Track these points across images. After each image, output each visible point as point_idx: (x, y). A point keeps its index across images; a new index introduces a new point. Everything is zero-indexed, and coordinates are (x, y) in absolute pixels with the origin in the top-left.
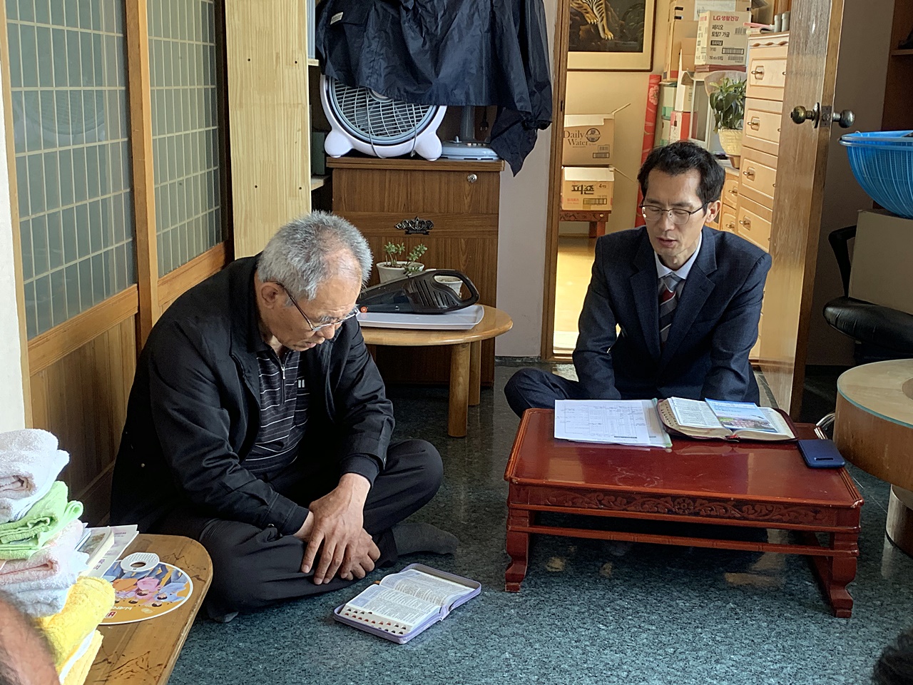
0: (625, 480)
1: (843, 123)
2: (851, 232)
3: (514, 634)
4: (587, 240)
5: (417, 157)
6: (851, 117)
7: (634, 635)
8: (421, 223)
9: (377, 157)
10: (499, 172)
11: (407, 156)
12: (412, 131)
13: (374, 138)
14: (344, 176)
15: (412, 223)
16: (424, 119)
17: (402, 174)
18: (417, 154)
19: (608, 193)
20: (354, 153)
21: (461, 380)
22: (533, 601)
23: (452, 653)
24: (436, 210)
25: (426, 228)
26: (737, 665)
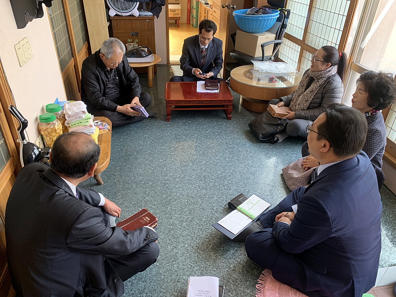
0: (189, 98)
1: (233, 8)
2: (235, 34)
3: (169, 129)
4: (175, 24)
5: (133, 16)
6: (235, 6)
7: (192, 128)
8: (136, 33)
9: (122, 16)
10: (154, 19)
11: (130, 15)
12: (131, 9)
13: (121, 11)
14: (115, 21)
15: (133, 33)
16: (134, 6)
17: (130, 20)
18: (133, 15)
19: (180, 12)
20: (116, 15)
21: (150, 74)
22: (172, 123)
23: (158, 134)
24: (139, 29)
25: (137, 34)
26: (210, 131)
